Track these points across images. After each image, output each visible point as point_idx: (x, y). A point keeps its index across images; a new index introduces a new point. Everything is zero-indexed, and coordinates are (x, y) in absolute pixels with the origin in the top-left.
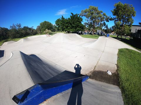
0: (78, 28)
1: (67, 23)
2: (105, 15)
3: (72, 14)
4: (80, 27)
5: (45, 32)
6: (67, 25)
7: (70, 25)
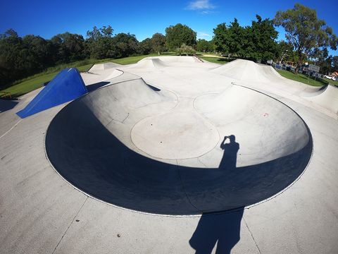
0: (267, 53)
1: (246, 38)
2: (330, 33)
3: (259, 18)
4: (273, 52)
5: (178, 49)
6: (246, 41)
7: (251, 43)
